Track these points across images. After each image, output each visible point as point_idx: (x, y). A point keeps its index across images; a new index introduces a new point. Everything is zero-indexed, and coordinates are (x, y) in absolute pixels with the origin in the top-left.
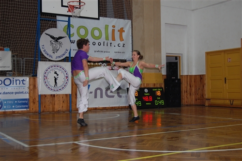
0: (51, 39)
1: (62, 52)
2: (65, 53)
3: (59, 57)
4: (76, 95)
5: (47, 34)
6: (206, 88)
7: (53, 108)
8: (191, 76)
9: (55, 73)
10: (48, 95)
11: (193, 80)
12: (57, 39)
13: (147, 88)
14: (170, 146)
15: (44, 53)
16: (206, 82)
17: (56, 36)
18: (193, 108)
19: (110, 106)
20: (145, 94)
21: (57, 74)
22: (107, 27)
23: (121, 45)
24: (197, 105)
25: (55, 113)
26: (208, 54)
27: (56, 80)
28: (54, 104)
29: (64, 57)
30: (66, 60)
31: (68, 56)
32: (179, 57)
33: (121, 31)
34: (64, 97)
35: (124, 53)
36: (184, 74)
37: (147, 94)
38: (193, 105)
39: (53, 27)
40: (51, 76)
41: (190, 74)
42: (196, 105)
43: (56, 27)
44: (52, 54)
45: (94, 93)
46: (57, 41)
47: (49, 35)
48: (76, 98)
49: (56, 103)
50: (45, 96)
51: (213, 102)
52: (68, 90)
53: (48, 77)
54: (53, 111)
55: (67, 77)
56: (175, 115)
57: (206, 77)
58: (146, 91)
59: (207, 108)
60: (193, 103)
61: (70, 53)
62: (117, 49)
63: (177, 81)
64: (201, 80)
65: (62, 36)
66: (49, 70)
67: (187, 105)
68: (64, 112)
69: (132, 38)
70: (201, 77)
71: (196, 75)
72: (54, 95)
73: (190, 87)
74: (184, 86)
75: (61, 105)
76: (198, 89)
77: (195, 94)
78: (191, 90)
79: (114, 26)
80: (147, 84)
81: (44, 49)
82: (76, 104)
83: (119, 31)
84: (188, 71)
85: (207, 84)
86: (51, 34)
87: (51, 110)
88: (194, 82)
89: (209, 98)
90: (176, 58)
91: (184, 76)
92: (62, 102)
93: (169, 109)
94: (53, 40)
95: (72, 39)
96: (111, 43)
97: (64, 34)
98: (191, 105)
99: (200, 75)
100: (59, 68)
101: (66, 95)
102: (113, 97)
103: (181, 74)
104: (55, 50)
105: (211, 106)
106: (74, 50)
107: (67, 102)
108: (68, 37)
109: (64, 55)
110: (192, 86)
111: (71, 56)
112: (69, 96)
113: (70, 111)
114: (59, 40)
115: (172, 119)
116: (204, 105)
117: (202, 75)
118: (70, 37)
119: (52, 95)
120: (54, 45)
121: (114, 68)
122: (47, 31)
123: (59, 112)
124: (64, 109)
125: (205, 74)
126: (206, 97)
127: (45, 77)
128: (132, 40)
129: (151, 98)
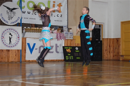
0: (7, 10)
1: (15, 19)
2: (18, 20)
3: (13, 23)
4: (25, 50)
5: (4, 6)
6: (121, 47)
7: (8, 60)
8: (110, 39)
9: (10, 34)
10: (5, 50)
11: (112, 42)
12: (12, 10)
13: (78, 47)
14: (84, 83)
15: (2, 20)
16: (121, 43)
17: (11, 8)
18: (112, 62)
19: (50, 59)
20: (76, 51)
21: (11, 35)
22: (49, 2)
23: (60, 16)
24: (115, 60)
25: (9, 63)
26: (122, 23)
27: (10, 39)
28: (9, 57)
29: (17, 23)
30: (18, 25)
31: (20, 22)
32: (102, 25)
33: (60, 5)
34: (17, 52)
35: (61, 21)
36: (105, 38)
37: (77, 51)
38: (111, 60)
39: (10, 1)
40: (7, 36)
41: (109, 38)
42: (113, 60)
43: (12, 1)
44: (8, 21)
45: (38, 49)
46: (11, 11)
47: (6, 7)
48: (25, 52)
49: (10, 56)
50: (2, 50)
51: (125, 58)
52: (19, 47)
53: (4, 37)
54: (8, 62)
55: (19, 37)
56: (96, 66)
57: (121, 40)
58: (77, 48)
59: (121, 62)
60: (112, 58)
61: (21, 20)
62: (56, 18)
63: (99, 42)
64: (117, 42)
65: (16, 8)
66: (5, 32)
67: (107, 60)
68: (16, 62)
69: (68, 11)
70: (118, 40)
71: (114, 39)
72: (9, 50)
73: (110, 47)
74: (105, 46)
75: (14, 57)
76: (115, 48)
77: (113, 52)
78: (110, 49)
79: (54, 2)
80: (77, 44)
81: (2, 17)
82: (25, 57)
83: (58, 5)
84: (108, 36)
85: (121, 45)
86: (7, 6)
87: (6, 61)
88: (113, 43)
89: (123, 55)
90: (100, 26)
91: (105, 39)
92: (14, 55)
93: (93, 62)
94: (9, 10)
95: (23, 10)
96: (52, 14)
97: (17, 6)
98: (110, 60)
99: (117, 38)
100: (13, 30)
101: (18, 50)
102: (52, 52)
103: (103, 38)
104: (10, 18)
105: (124, 61)
106: (24, 18)
107: (19, 56)
108: (20, 8)
109: (17, 21)
110: (111, 46)
111: (22, 22)
112: (20, 51)
113: (21, 62)
114: (13, 11)
115: (93, 67)
116: (119, 60)
117: (118, 38)
118: (21, 9)
119: (7, 50)
120: (10, 14)
121: (53, 32)
122: (5, 4)
123: (12, 62)
124: (16, 60)
125: (120, 37)
126: (121, 54)
127: (3, 37)
128: (68, 12)
129: (80, 54)
